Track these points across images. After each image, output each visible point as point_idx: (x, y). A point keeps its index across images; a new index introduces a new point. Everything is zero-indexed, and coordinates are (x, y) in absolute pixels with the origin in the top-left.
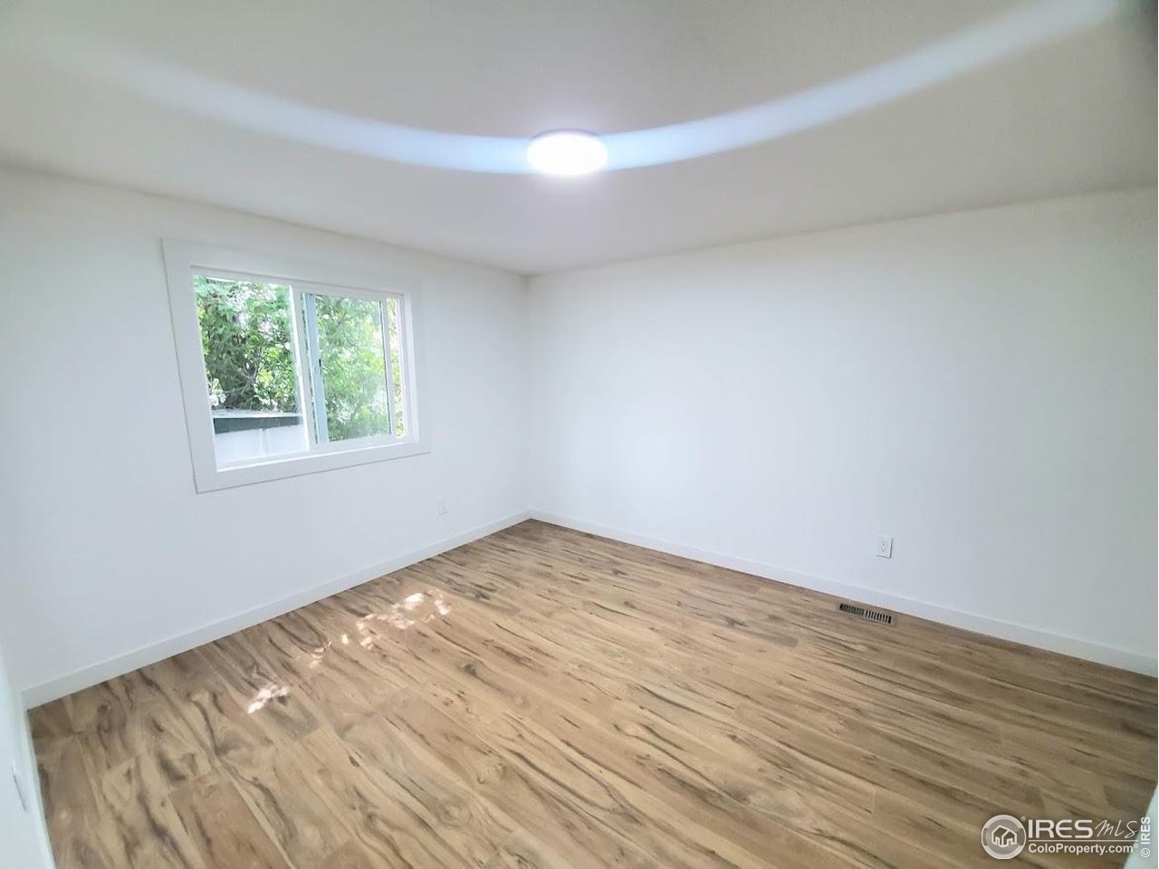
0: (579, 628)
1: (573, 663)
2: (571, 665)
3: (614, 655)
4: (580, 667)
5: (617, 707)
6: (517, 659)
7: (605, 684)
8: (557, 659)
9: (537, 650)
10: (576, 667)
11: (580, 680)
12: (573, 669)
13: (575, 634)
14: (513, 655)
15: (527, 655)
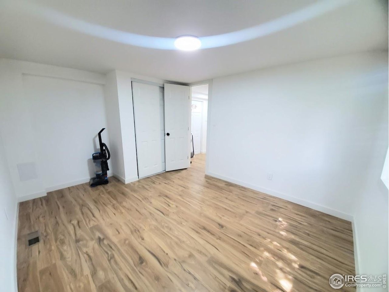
0: (177, 243)
1: (183, 225)
2: (184, 224)
3: (167, 227)
4: (182, 224)
5: (175, 211)
6: (204, 229)
7: (175, 217)
8: (190, 227)
9: (197, 232)
10: (183, 223)
11: (183, 219)
12: (184, 223)
13: (179, 240)
14: (206, 230)
15: (201, 230)
